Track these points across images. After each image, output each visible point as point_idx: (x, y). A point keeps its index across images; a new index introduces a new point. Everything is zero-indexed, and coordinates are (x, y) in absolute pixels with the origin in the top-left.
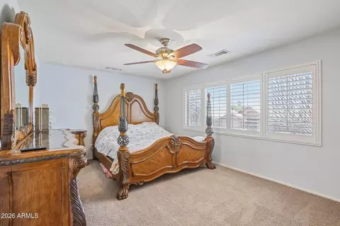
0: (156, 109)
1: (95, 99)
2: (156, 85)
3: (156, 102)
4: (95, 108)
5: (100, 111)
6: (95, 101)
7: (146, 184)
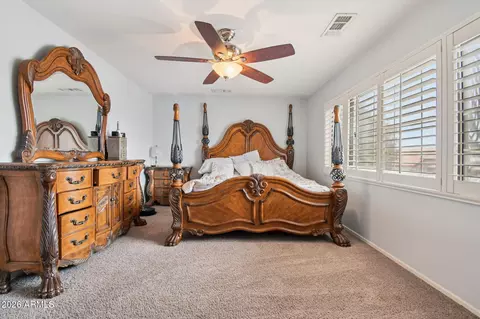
0: (290, 142)
1: (205, 131)
2: (291, 106)
3: (290, 132)
4: (205, 141)
5: (210, 145)
6: (204, 134)
7: (206, 237)
